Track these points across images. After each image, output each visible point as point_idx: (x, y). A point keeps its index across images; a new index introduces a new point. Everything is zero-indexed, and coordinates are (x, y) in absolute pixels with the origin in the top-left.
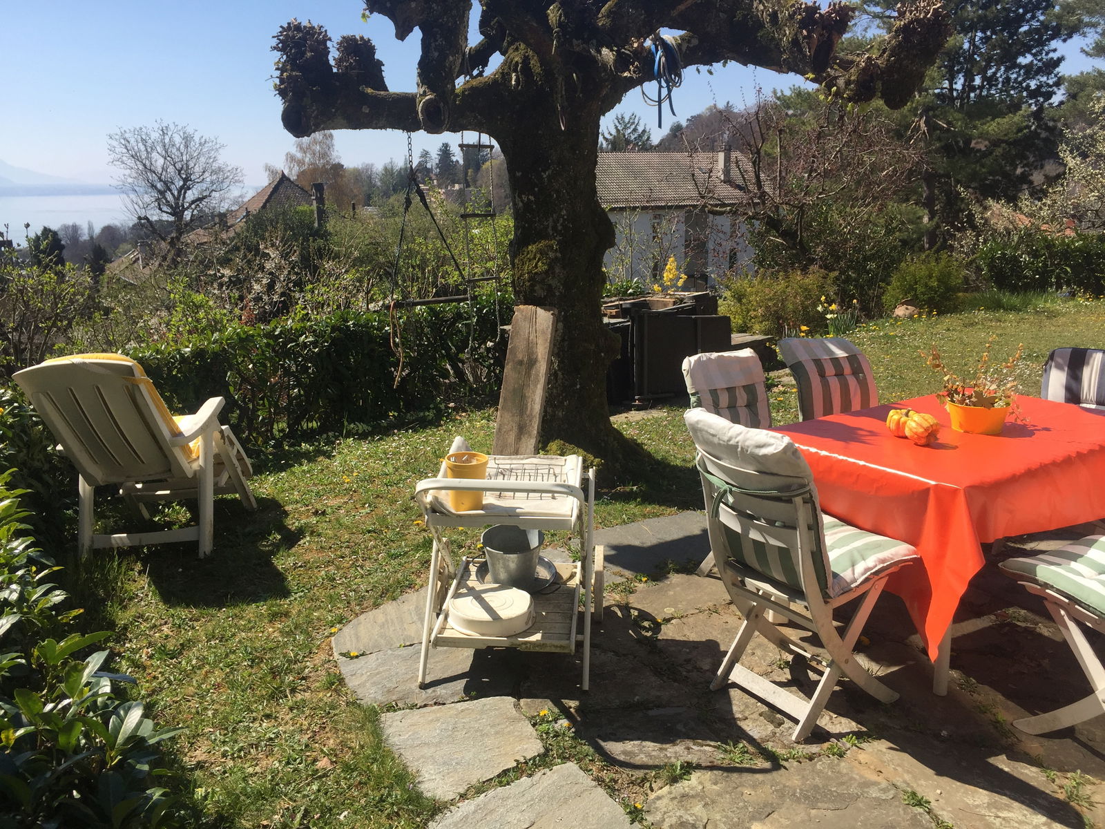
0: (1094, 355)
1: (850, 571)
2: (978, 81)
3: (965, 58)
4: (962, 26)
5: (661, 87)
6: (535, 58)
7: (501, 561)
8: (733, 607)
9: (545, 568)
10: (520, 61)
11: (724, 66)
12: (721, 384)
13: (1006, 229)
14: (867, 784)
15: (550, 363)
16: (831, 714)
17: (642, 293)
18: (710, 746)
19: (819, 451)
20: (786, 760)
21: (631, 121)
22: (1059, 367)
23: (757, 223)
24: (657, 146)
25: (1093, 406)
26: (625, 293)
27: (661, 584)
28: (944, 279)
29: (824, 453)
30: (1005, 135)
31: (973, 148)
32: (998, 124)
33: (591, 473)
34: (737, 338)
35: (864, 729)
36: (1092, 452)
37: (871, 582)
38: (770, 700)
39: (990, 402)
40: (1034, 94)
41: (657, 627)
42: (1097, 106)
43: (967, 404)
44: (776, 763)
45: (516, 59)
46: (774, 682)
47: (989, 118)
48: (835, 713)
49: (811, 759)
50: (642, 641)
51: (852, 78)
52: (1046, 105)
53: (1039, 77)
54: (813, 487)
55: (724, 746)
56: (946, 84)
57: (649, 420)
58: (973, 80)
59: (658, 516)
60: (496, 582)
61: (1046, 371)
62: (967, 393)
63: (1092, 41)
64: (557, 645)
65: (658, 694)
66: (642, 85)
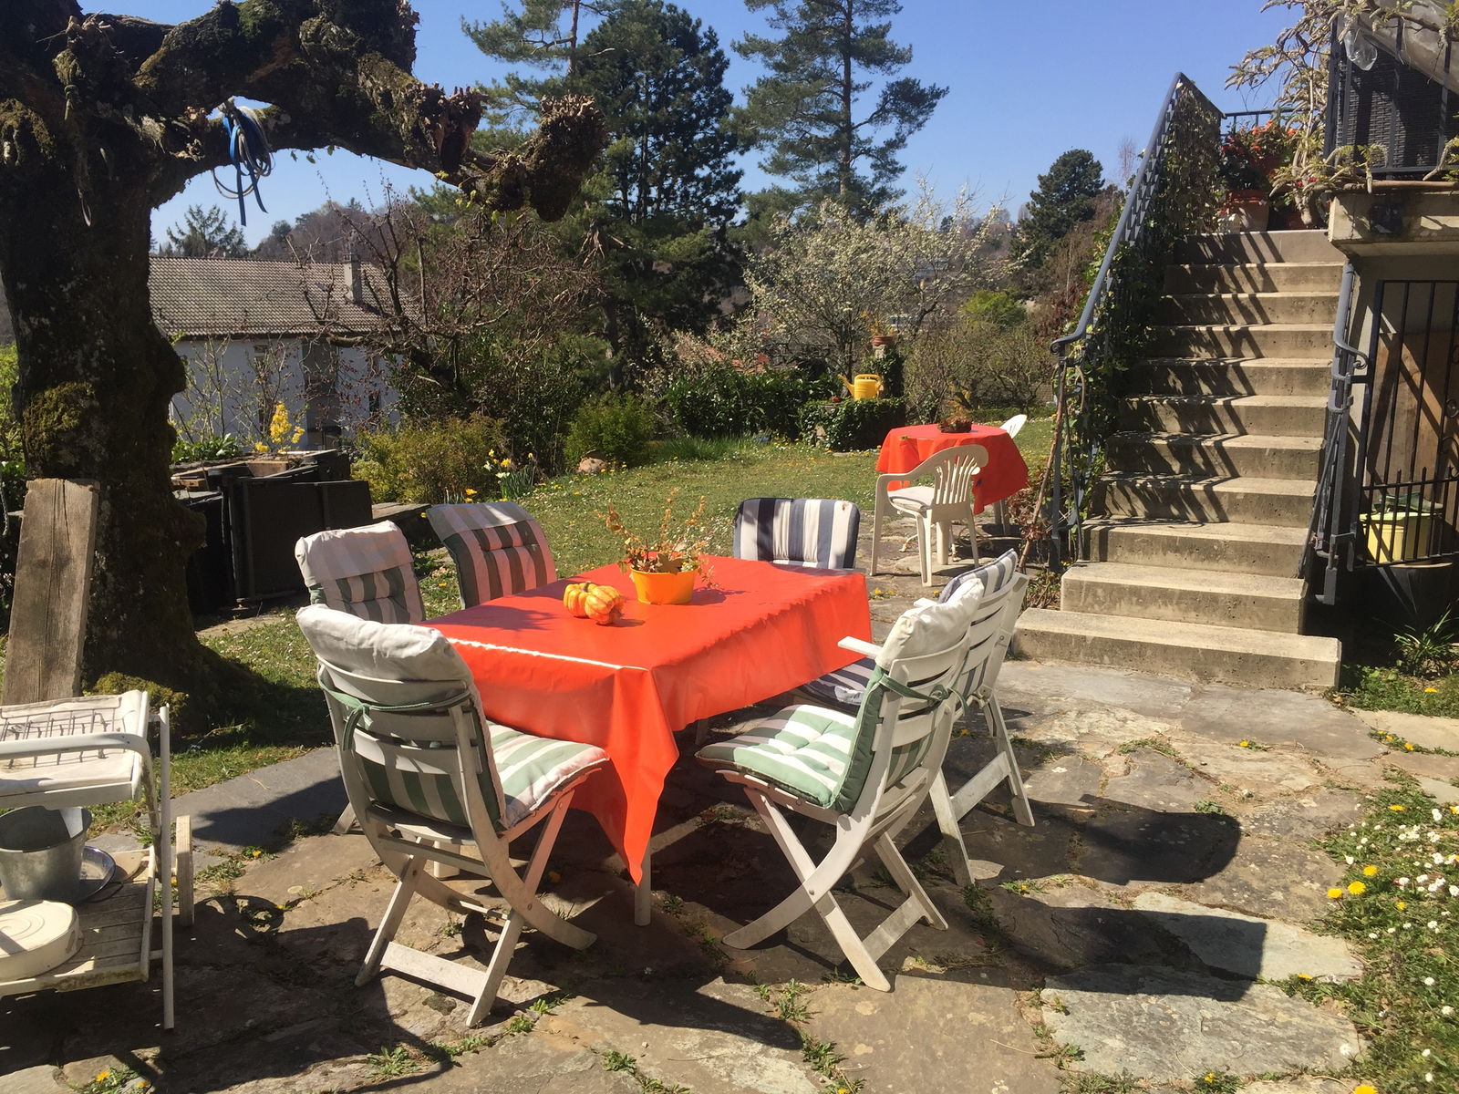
0: (782, 504)
1: (527, 792)
2: (654, 193)
3: (637, 166)
4: (632, 128)
5: (240, 174)
6: (40, 122)
7: (20, 865)
8: (385, 868)
9: (96, 862)
10: (16, 125)
11: (330, 152)
12: (352, 570)
13: (697, 365)
14: (563, 1057)
15: (92, 562)
16: (515, 979)
17: (239, 455)
18: (356, 1062)
19: (484, 645)
20: (460, 1054)
21: (213, 216)
22: (749, 521)
23: (399, 358)
24: (255, 252)
25: (786, 562)
26: (212, 455)
27: (281, 856)
28: (631, 425)
29: (490, 647)
30: (689, 257)
31: (656, 271)
32: (679, 243)
33: (163, 714)
34: (379, 509)
35: (556, 989)
36: (783, 612)
37: (555, 800)
38: (437, 980)
39: (677, 566)
40: (716, 211)
41: (277, 915)
42: (777, 228)
43: (652, 571)
44: (444, 1059)
45: (9, 122)
46: (443, 956)
47: (669, 237)
48: (520, 977)
49: (491, 1044)
50: (257, 940)
51: (495, 181)
52: (728, 224)
53: (718, 192)
54: (474, 691)
55: (376, 1057)
56: (619, 194)
57: (259, 630)
58: (650, 192)
59: (276, 762)
60: (13, 897)
61: (737, 525)
62: (652, 558)
63: (769, 156)
64: (117, 972)
65: (282, 1009)
66: (213, 170)
